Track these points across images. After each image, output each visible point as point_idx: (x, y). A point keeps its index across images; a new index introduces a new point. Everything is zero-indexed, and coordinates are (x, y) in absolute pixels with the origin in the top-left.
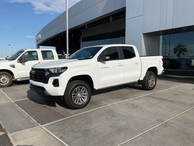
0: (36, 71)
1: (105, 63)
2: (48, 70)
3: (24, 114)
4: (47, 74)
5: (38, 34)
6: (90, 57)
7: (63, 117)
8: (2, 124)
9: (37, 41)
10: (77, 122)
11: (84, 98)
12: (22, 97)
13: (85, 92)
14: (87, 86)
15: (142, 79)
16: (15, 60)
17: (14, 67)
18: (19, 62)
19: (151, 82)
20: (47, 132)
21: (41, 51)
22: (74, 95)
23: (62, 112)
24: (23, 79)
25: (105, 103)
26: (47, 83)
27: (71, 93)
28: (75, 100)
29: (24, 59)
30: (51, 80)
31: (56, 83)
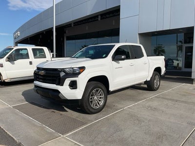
0: (47, 72)
1: (119, 63)
2: (63, 70)
3: (33, 122)
4: (62, 74)
5: (17, 31)
6: (104, 56)
7: (83, 124)
8: (13, 135)
9: (15, 38)
10: (104, 129)
11: (100, 101)
12: (19, 100)
13: (101, 95)
14: (104, 87)
15: (149, 79)
16: (3, 59)
17: (2, 67)
18: (8, 61)
19: (156, 82)
20: (76, 144)
21: (32, 49)
22: (91, 99)
23: (77, 117)
24: (12, 80)
25: (120, 106)
26: (62, 85)
27: (89, 96)
28: (92, 103)
29: (15, 58)
30: (68, 81)
31: (73, 85)
